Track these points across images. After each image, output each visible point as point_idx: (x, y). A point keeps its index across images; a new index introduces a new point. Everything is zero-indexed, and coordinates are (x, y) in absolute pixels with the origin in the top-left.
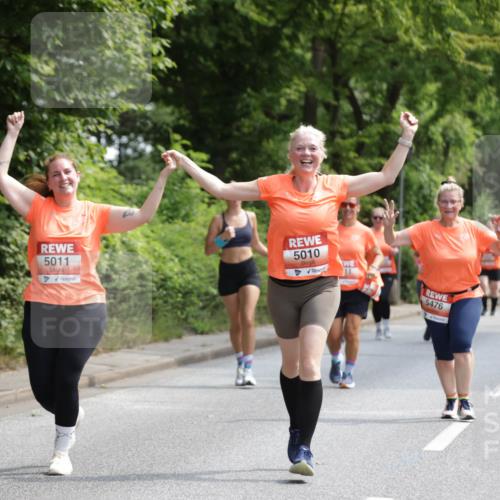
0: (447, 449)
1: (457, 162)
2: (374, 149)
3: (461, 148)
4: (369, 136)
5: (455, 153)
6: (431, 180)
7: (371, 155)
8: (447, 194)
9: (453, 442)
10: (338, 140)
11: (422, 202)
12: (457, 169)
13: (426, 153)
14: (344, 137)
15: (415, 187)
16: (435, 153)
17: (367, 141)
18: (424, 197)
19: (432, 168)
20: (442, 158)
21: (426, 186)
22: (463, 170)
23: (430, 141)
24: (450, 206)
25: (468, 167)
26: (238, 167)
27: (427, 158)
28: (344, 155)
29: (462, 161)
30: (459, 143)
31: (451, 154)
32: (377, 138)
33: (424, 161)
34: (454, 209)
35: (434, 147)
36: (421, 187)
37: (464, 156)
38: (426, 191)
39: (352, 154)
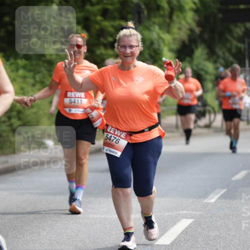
0: (172, 244)
1: (180, 23)
2: (116, 14)
3: (182, 13)
4: (112, 4)
5: (178, 16)
6: (160, 38)
7: (114, 19)
8: (126, 38)
9: (178, 237)
10: (88, 7)
11: (153, 54)
12: (180, 29)
13: (155, 17)
14: (92, 5)
15: (148, 43)
16: (162, 16)
17: (110, 7)
18: (155, 51)
19: (160, 28)
20: (168, 20)
21: (156, 42)
22: (184, 29)
23: (159, 8)
24: (129, 51)
25: (188, 27)
26: (10, 28)
27: (156, 20)
28: (93, 18)
29: (183, 22)
30: (181, 9)
31: (175, 18)
32: (118, 5)
33: (154, 23)
34: (132, 54)
35: (161, 12)
36: (152, 43)
37: (185, 18)
38: (156, 46)
39: (99, 18)
